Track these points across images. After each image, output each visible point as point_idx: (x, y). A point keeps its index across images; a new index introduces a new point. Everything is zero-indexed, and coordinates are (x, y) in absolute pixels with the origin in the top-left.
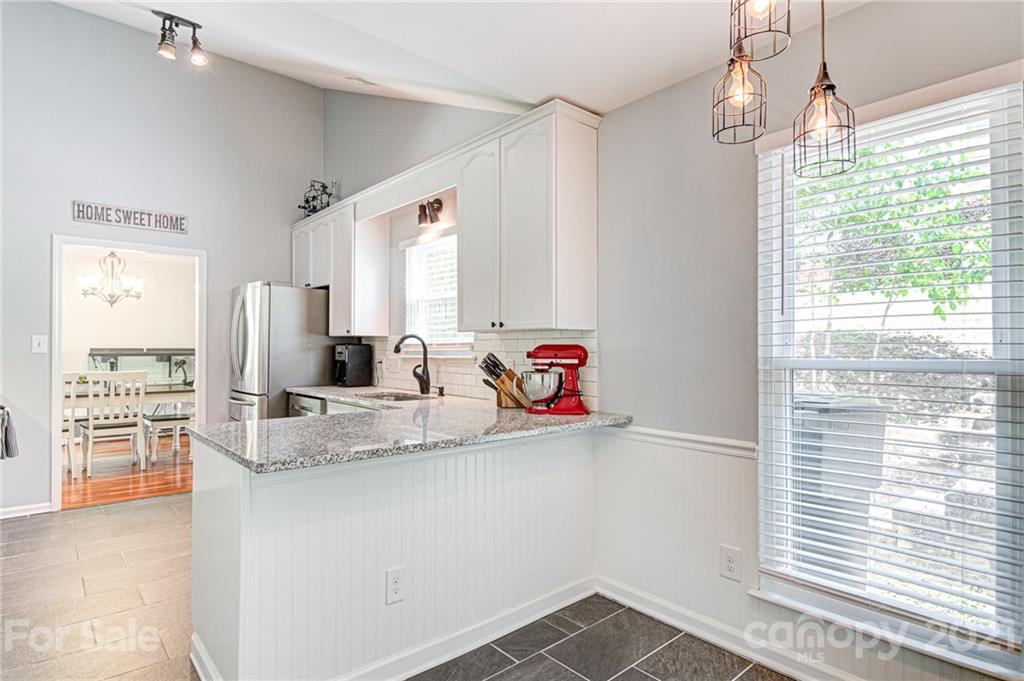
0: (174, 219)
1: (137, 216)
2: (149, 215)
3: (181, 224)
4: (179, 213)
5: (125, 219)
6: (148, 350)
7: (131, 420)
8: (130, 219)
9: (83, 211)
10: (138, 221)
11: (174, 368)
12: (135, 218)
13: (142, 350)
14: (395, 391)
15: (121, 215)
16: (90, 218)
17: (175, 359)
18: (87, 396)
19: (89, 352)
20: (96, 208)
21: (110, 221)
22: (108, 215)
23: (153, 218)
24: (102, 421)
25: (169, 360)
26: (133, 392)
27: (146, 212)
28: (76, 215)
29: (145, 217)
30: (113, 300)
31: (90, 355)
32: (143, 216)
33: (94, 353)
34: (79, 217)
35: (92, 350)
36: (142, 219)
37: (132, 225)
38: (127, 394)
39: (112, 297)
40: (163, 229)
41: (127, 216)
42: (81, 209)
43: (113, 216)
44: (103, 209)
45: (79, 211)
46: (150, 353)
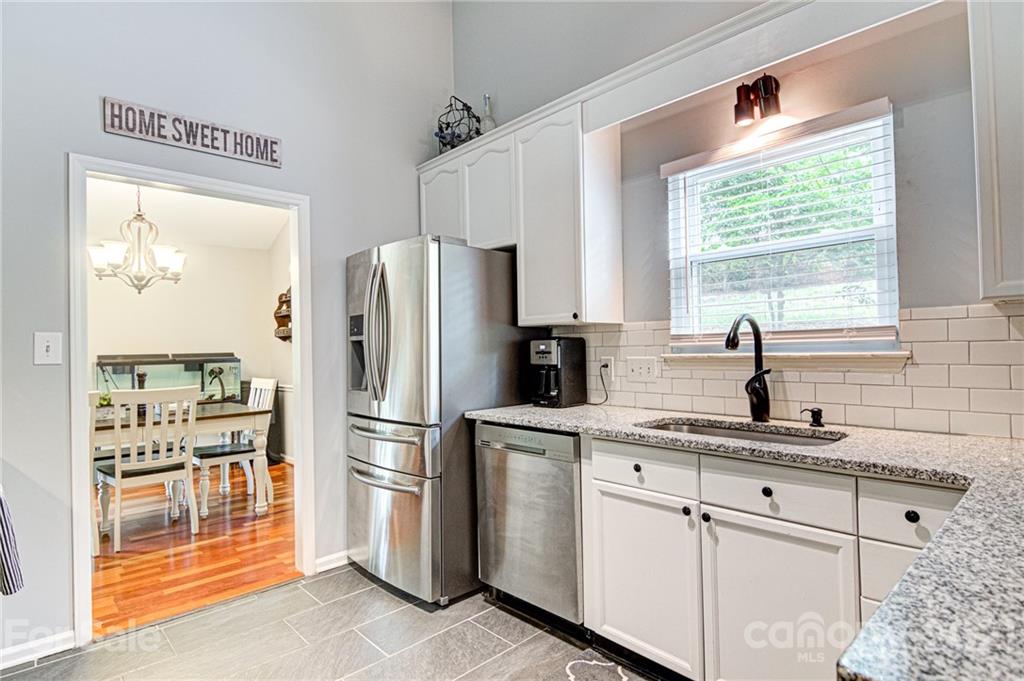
0: (262, 142)
1: (207, 132)
2: (226, 132)
3: (273, 152)
4: (271, 135)
5: (188, 136)
6: (173, 355)
7: (175, 459)
8: (195, 137)
9: (120, 117)
10: (208, 141)
11: (208, 379)
12: (204, 136)
13: (167, 356)
14: (693, 416)
15: (181, 128)
16: (132, 130)
17: (209, 367)
18: (112, 428)
19: (96, 360)
20: (142, 112)
21: (165, 137)
22: (161, 127)
23: (230, 139)
24: (133, 464)
25: (201, 368)
26: (179, 418)
27: (221, 127)
28: (108, 122)
29: (219, 134)
30: (140, 285)
31: (98, 364)
32: (216, 134)
33: (104, 361)
34: (113, 126)
35: (99, 357)
36: (214, 139)
37: (199, 147)
38: (170, 422)
39: (140, 279)
40: (245, 157)
41: (191, 132)
42: (117, 112)
43: (169, 130)
44: (152, 115)
45: (113, 115)
46: (175, 360)
